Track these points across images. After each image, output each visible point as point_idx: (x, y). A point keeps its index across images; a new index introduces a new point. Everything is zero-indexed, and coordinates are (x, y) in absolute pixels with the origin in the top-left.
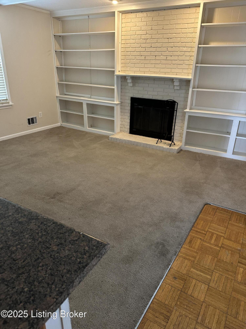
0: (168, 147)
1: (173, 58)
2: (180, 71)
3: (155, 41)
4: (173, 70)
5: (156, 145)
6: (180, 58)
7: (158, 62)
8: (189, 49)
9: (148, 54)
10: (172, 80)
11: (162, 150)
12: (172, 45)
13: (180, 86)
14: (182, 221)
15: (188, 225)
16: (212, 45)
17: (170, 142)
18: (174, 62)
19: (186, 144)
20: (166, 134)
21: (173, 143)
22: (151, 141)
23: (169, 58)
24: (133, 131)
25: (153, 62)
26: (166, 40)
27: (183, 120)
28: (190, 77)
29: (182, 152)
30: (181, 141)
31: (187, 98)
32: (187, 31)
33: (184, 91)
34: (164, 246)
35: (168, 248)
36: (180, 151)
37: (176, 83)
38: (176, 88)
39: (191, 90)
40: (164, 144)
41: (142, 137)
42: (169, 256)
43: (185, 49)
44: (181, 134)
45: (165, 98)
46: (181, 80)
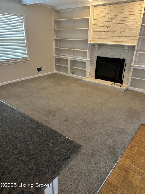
0: (119, 87)
1: (124, 33)
2: (129, 40)
3: (114, 22)
4: (124, 40)
5: (111, 86)
6: (129, 33)
7: (115, 35)
8: (135, 27)
9: (109, 30)
10: (123, 46)
11: (115, 89)
12: (124, 24)
13: (128, 50)
14: (126, 134)
15: (130, 137)
17: (121, 84)
18: (125, 35)
19: (131, 86)
20: (118, 79)
21: (122, 85)
22: (108, 83)
23: (122, 33)
24: (97, 76)
25: (112, 35)
26: (121, 22)
27: (129, 71)
28: (135, 44)
29: (128, 91)
30: (127, 84)
31: (133, 57)
32: (134, 16)
33: (130, 53)
34: (114, 148)
35: (117, 150)
36: (127, 90)
37: (126, 48)
38: (125, 51)
39: (135, 52)
40: (116, 85)
41: (102, 80)
42: (117, 155)
43: (133, 27)
44: (128, 80)
45: (118, 57)
46: (129, 47)
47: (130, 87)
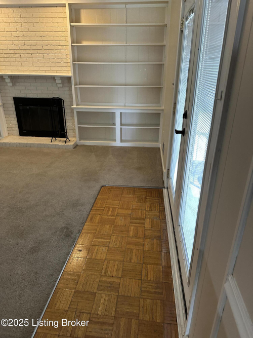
0: (64, 144)
1: (50, 56)
2: (60, 69)
4: (53, 69)
5: (51, 143)
6: (57, 56)
7: (36, 60)
8: (64, 48)
10: (53, 78)
11: (58, 147)
12: (46, 43)
13: (62, 83)
16: (85, 43)
17: (65, 139)
18: (51, 60)
19: (81, 138)
20: (59, 131)
21: (68, 140)
23: (46, 56)
24: (23, 133)
25: (30, 60)
26: (40, 38)
27: (73, 116)
28: (70, 74)
29: (78, 147)
30: (75, 137)
31: (72, 94)
32: (58, 29)
33: (67, 89)
36: (76, 146)
37: (59, 81)
38: (59, 86)
39: (73, 87)
40: (59, 142)
43: (60, 47)
44: (74, 130)
45: (50, 97)
46: (62, 78)
47: (80, 140)
